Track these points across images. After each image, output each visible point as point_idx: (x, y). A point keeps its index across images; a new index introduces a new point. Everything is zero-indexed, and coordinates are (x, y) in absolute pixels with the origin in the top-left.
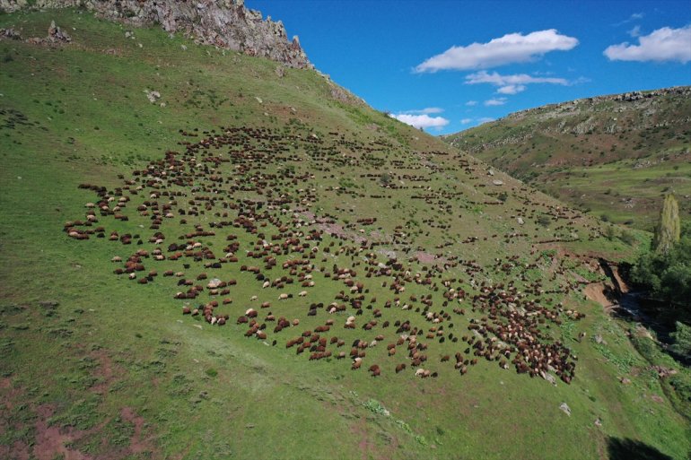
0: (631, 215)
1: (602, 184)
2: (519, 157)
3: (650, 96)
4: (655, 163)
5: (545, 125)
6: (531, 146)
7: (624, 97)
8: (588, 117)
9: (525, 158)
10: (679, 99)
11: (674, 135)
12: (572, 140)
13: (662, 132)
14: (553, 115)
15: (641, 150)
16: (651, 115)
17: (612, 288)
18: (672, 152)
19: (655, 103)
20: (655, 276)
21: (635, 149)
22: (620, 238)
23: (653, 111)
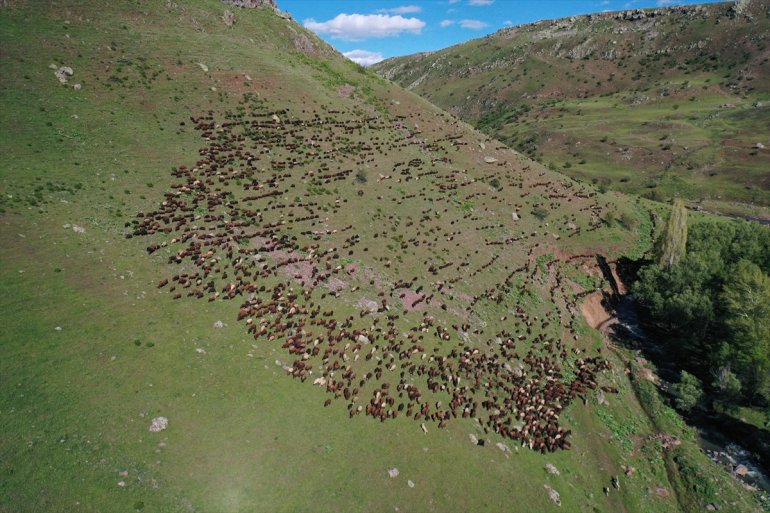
0: (627, 170)
1: (598, 127)
2: (509, 85)
3: (653, 15)
4: (654, 99)
5: (538, 47)
6: (522, 72)
7: (625, 15)
8: (585, 39)
9: (516, 87)
10: (684, 21)
11: (675, 64)
12: (567, 66)
13: (664, 60)
14: (547, 34)
15: (640, 81)
16: (653, 39)
17: (611, 293)
18: (672, 86)
19: (657, 24)
20: (658, 294)
21: (633, 79)
22: (619, 222)
23: (655, 34)
